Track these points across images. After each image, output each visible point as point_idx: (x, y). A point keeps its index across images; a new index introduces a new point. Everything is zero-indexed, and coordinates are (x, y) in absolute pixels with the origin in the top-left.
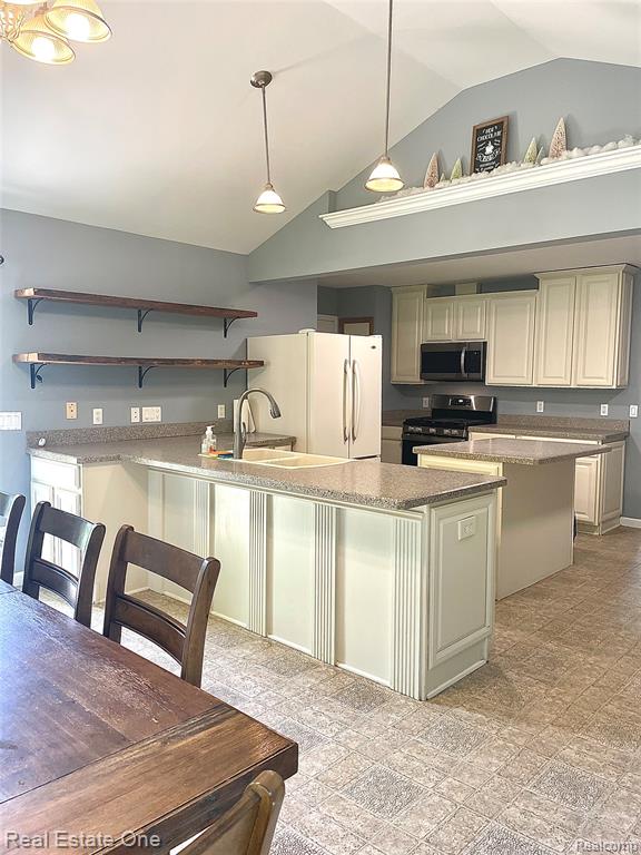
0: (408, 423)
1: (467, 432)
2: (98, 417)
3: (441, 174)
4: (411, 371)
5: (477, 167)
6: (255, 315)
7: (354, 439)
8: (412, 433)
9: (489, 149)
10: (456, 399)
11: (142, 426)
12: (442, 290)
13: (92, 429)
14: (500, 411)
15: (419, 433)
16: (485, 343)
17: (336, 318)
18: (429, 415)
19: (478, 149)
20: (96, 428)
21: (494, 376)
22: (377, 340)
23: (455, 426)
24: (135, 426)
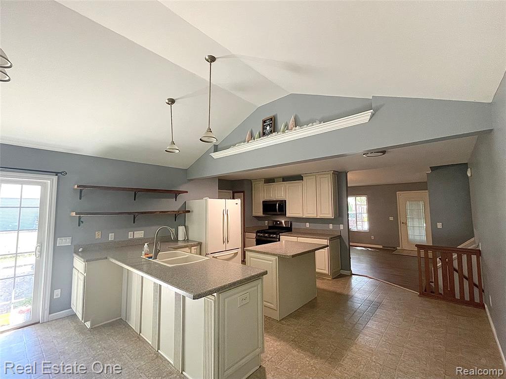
0: (258, 232)
1: (280, 236)
2: (111, 237)
3: (252, 137)
4: (259, 211)
5: (264, 134)
6: (187, 192)
7: (228, 242)
8: (259, 236)
9: (268, 128)
10: (277, 221)
11: (133, 240)
12: (270, 181)
13: (108, 243)
14: (293, 227)
15: (261, 236)
16: (285, 201)
17: (231, 192)
18: (268, 228)
19: (264, 128)
20: (111, 242)
21: (289, 213)
22: (238, 201)
23: (274, 233)
24: (131, 240)
